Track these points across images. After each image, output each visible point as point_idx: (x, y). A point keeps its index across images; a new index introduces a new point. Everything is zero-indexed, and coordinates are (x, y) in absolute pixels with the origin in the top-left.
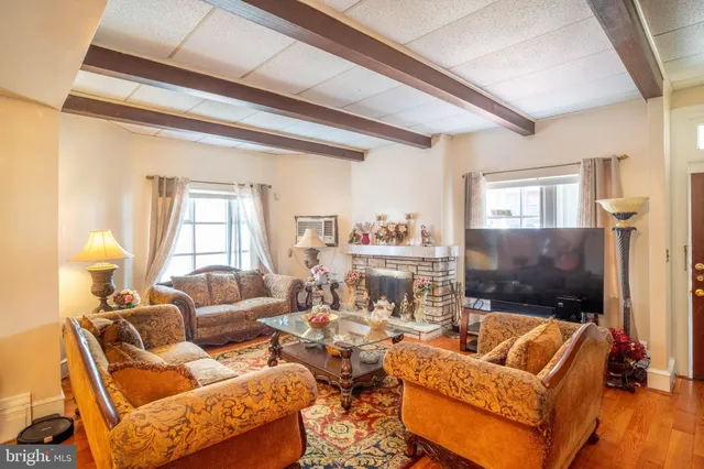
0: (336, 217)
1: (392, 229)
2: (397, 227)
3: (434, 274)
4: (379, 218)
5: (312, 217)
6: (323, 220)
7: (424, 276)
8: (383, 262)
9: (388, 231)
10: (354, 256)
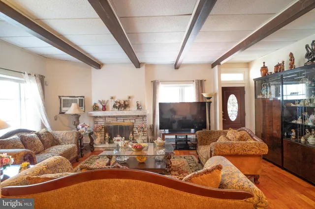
0: (84, 97)
1: (122, 103)
2: (125, 102)
3: (143, 122)
4: (112, 98)
5: (70, 97)
6: (78, 99)
7: (138, 123)
8: (115, 119)
9: (120, 104)
10: (96, 117)
